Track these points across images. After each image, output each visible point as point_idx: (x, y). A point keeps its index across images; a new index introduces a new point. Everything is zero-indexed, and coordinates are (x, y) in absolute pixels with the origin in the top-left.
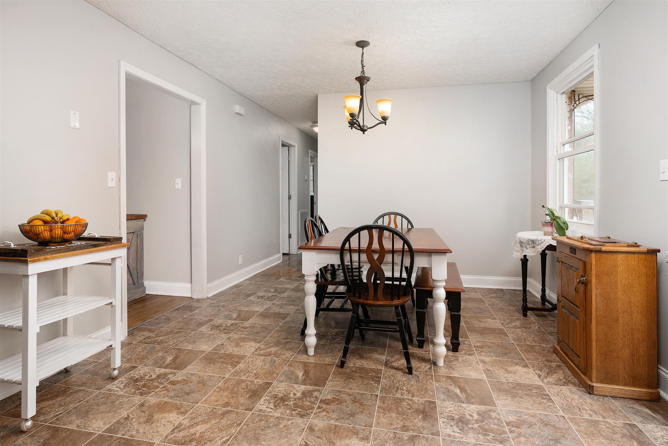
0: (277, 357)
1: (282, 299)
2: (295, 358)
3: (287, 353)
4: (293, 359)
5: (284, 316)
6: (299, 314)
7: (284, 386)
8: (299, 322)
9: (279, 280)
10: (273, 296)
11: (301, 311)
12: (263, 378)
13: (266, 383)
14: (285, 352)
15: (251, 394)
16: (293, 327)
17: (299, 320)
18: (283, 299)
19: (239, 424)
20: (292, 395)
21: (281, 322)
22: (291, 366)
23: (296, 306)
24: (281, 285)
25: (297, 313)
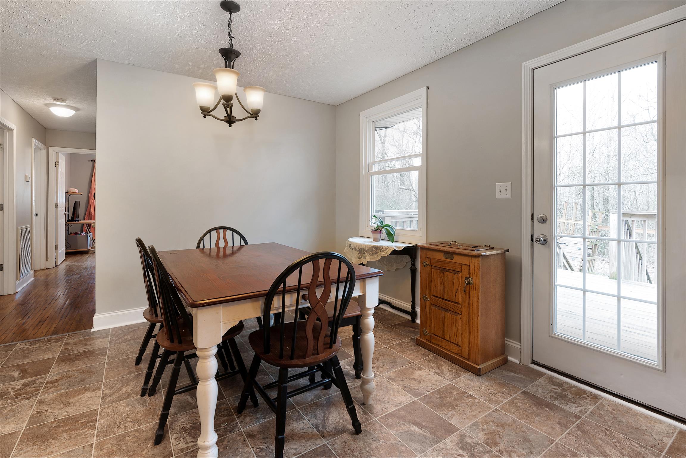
1: (52, 385)
5: (86, 419)
6: (114, 404)
8: (129, 420)
9: (15, 348)
10: (25, 385)
11: (114, 397)
16: (123, 436)
17: (123, 416)
18: (56, 384)
21: (92, 435)
23: (95, 390)
24: (27, 357)
25: (109, 403)
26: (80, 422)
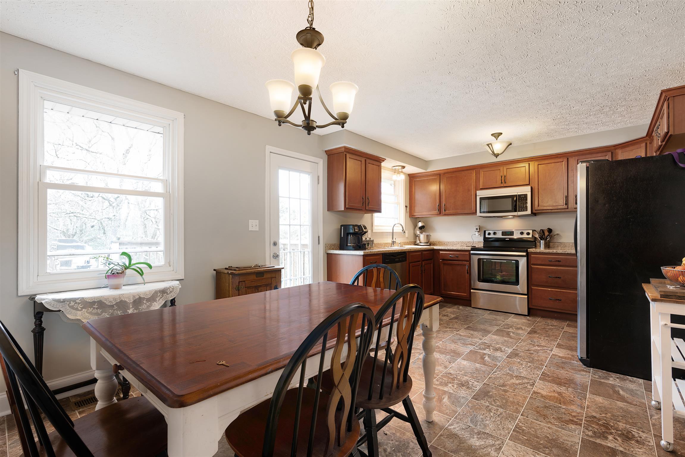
0: (470, 426)
2: (448, 420)
3: (458, 431)
4: (451, 419)
7: (461, 393)
12: (482, 405)
13: (477, 400)
14: (459, 433)
15: (488, 394)
19: (490, 378)
20: (455, 386)
22: (453, 411)
26: (526, 438)
